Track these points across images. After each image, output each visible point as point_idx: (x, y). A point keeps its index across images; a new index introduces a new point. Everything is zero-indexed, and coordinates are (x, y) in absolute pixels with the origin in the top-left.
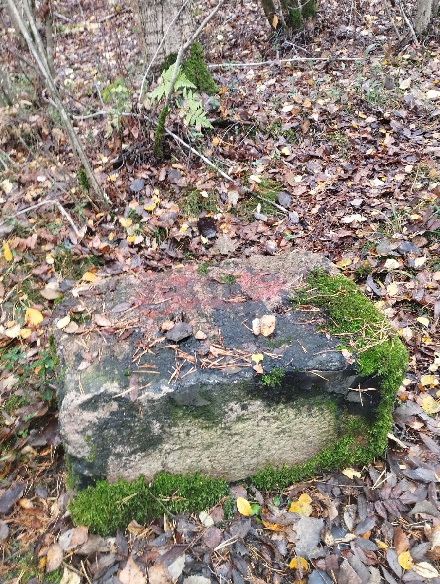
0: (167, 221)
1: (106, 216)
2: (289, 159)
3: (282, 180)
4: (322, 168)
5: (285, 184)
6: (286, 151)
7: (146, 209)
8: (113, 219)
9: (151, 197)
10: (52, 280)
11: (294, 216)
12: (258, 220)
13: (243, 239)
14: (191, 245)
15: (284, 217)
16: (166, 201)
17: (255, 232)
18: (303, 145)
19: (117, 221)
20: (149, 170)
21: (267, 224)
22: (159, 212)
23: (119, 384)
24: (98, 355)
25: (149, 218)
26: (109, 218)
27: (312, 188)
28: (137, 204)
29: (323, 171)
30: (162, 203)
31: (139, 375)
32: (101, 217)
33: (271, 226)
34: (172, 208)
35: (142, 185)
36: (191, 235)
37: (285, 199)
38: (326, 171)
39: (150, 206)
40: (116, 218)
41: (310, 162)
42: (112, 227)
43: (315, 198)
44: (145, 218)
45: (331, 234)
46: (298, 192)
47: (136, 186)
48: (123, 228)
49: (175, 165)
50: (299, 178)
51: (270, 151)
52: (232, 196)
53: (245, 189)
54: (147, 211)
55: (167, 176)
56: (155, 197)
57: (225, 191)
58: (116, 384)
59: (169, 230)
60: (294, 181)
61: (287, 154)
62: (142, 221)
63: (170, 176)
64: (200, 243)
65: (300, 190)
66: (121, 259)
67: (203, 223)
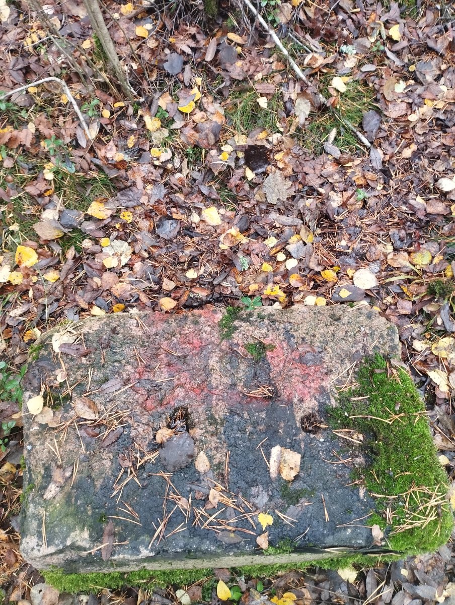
0: (207, 135)
1: (127, 108)
2: (397, 47)
3: (377, 87)
4: (438, 72)
5: (379, 96)
6: (395, 32)
7: (181, 109)
8: (136, 112)
9: (191, 87)
10: (51, 206)
11: (378, 155)
12: (328, 154)
13: (300, 183)
14: (232, 181)
15: (364, 154)
16: (210, 99)
17: (318, 172)
18: (422, 23)
19: (141, 116)
20: (193, 37)
21: (337, 162)
22: (198, 116)
23: (91, 536)
24: (72, 475)
25: (183, 123)
26: (131, 111)
27: (415, 108)
28: (170, 98)
29: (438, 79)
30: (205, 100)
31: (117, 523)
32: (121, 108)
33: (342, 167)
34: (215, 112)
35: (180, 64)
36: (233, 165)
37: (372, 121)
38: (443, 79)
39: (187, 106)
40: (140, 112)
41: (425, 58)
42: (134, 126)
43: (414, 128)
44: (178, 124)
45: (418, 201)
46: (394, 111)
47: (171, 66)
48: (148, 130)
49: (231, 35)
50: (401, 87)
51: (373, 29)
52: (301, 107)
53: (321, 98)
54: (182, 113)
55: (218, 51)
56: (195, 90)
57: (293, 97)
58: (86, 534)
59: (207, 152)
60: (393, 91)
61: (395, 38)
62: (173, 126)
63: (222, 54)
64: (244, 178)
65: (397, 108)
66: (140, 184)
67: (252, 152)
